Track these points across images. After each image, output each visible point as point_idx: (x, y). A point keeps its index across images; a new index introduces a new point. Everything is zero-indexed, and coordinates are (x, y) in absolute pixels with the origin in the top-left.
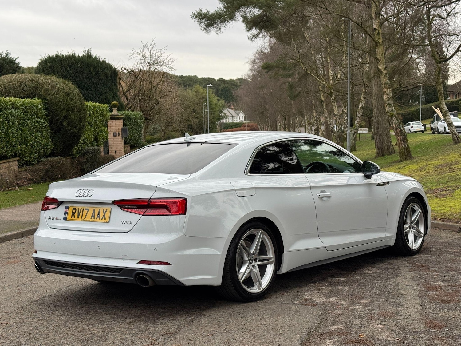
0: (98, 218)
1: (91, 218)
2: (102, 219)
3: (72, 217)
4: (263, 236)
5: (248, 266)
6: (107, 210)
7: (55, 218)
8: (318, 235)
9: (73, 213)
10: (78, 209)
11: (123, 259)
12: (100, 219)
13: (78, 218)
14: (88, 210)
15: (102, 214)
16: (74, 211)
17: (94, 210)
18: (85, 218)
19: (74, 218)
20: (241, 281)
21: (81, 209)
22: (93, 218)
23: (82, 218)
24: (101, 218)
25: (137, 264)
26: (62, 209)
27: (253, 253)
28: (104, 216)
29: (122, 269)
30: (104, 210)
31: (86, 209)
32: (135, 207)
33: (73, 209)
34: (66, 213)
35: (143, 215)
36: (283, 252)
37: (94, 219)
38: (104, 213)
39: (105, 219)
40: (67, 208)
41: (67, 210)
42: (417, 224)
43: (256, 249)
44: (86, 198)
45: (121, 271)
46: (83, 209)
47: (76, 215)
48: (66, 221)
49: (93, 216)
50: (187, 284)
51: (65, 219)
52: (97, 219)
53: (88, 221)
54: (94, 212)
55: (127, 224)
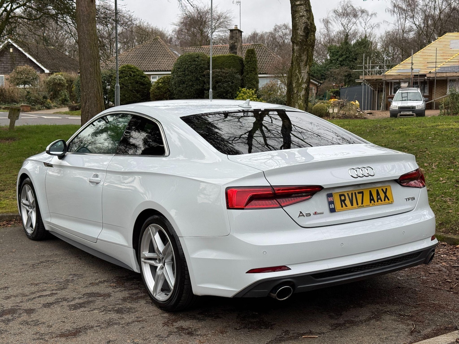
0: (379, 201)
1: (371, 202)
2: (385, 200)
3: (342, 207)
6: (386, 189)
9: (342, 201)
10: (348, 194)
13: (352, 205)
14: (362, 193)
15: (382, 195)
16: (343, 198)
18: (362, 204)
19: (346, 206)
22: (372, 202)
23: (357, 204)
24: (383, 199)
28: (386, 196)
30: (382, 190)
31: (359, 193)
33: (340, 196)
34: (331, 203)
37: (374, 202)
38: (385, 193)
39: (389, 200)
40: (330, 195)
41: (331, 199)
46: (355, 193)
47: (348, 202)
48: (334, 213)
49: (372, 199)
51: (332, 210)
52: (378, 201)
53: (368, 206)
54: (371, 194)
55: (410, 200)
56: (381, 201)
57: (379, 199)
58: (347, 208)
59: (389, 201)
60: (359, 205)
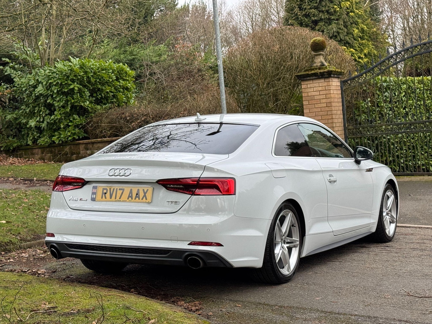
0: (137, 199)
1: (128, 199)
2: (142, 199)
3: (102, 198)
6: (148, 190)
7: (79, 199)
8: (328, 219)
9: (104, 194)
10: (110, 189)
11: (171, 240)
12: (139, 199)
13: (111, 198)
14: (123, 190)
15: (141, 194)
16: (105, 191)
17: (131, 190)
18: (120, 198)
19: (106, 198)
20: (277, 263)
21: (114, 189)
23: (116, 198)
24: (141, 198)
25: (188, 245)
26: (88, 188)
28: (145, 196)
29: (171, 251)
30: (143, 190)
31: (120, 189)
33: (104, 189)
34: (93, 193)
35: (192, 195)
36: (305, 235)
37: (132, 199)
38: (145, 194)
39: (146, 199)
40: (95, 188)
41: (95, 191)
44: (123, 177)
45: (169, 252)
46: (117, 189)
47: (108, 195)
48: (94, 202)
49: (130, 196)
50: (235, 265)
51: (93, 200)
52: (135, 199)
53: (124, 201)
54: (131, 192)
55: (173, 204)
57: (137, 197)
58: (106, 199)
59: (146, 201)
60: (117, 199)
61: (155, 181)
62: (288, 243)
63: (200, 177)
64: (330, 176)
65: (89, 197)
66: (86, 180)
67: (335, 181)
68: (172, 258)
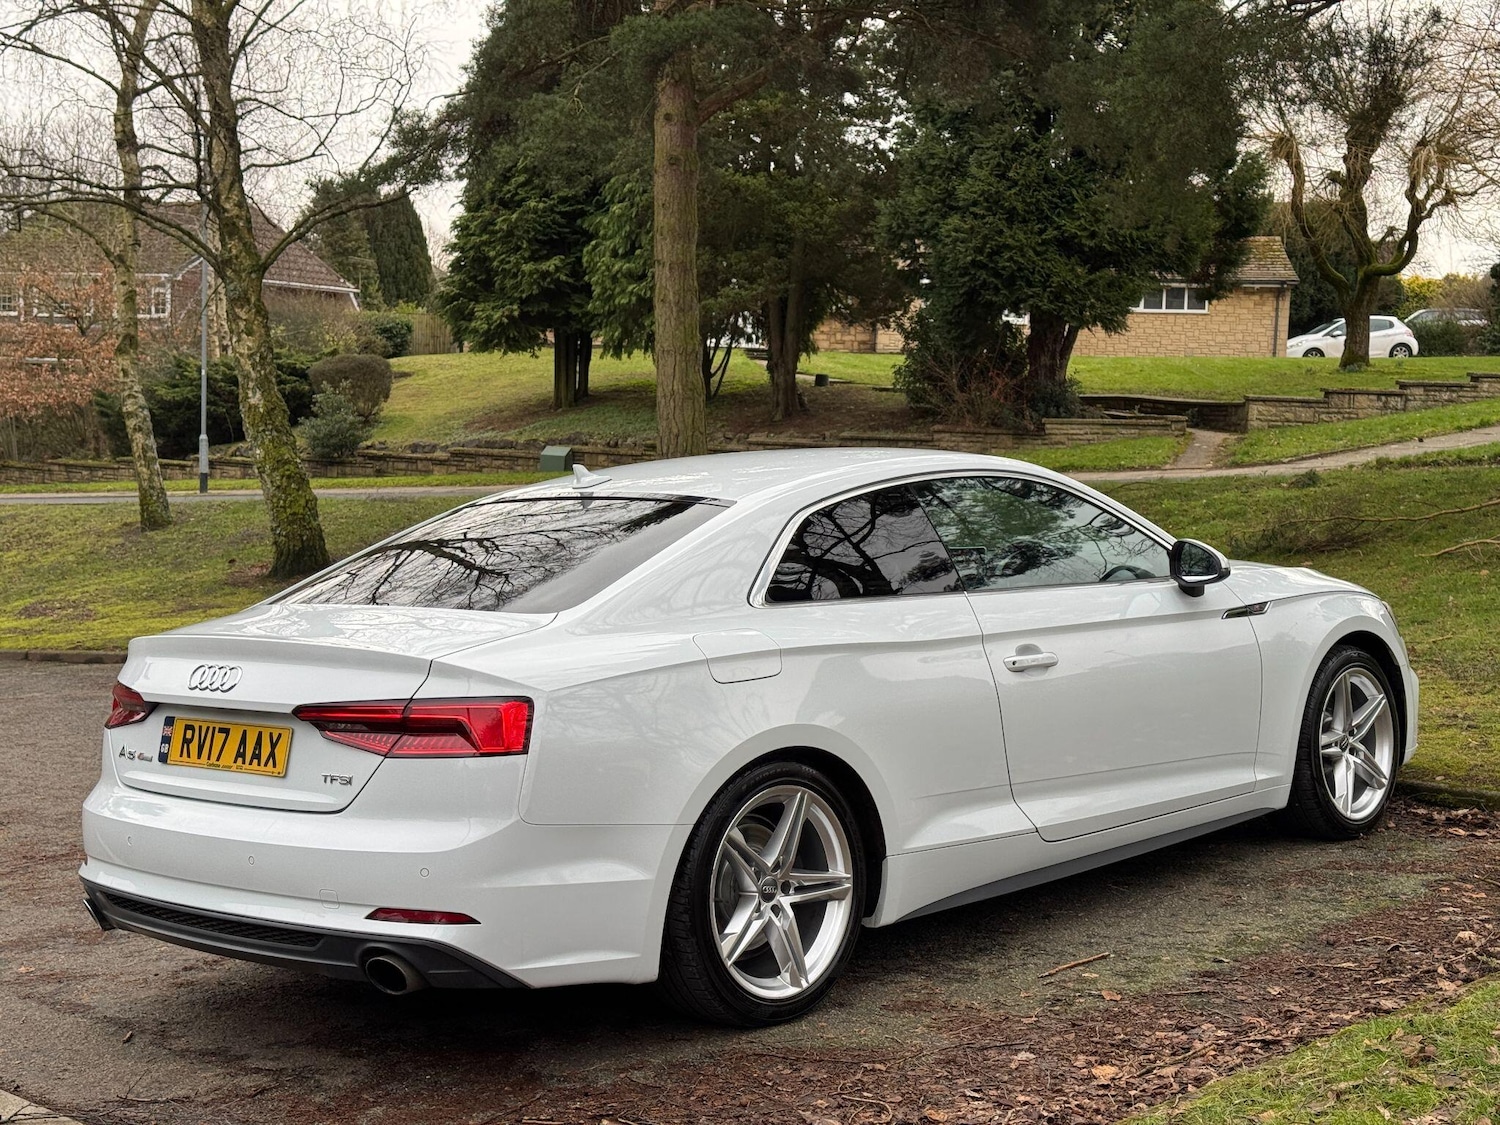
0: (255, 762)
1: (235, 761)
2: (266, 765)
3: (181, 755)
4: (808, 806)
5: (758, 909)
6: (280, 735)
7: (136, 755)
8: (1012, 792)
9: (187, 742)
10: (200, 727)
11: (322, 901)
13: (199, 757)
14: (226, 731)
15: (265, 749)
16: (189, 733)
17: (245, 733)
18: (218, 760)
19: (189, 756)
20: (730, 963)
21: (208, 728)
22: (240, 760)
23: (209, 758)
24: (263, 759)
25: (367, 918)
26: (155, 725)
27: (777, 866)
28: (272, 755)
29: (322, 935)
30: (271, 735)
31: (221, 730)
32: (364, 728)
33: (188, 727)
34: (166, 740)
35: (386, 756)
36: (883, 856)
37: (244, 763)
38: (273, 746)
39: (274, 766)
40: (169, 722)
41: (168, 731)
42: (1369, 741)
43: (785, 851)
44: (218, 695)
45: (319, 940)
46: (214, 730)
47: (194, 747)
48: (165, 766)
49: (241, 754)
50: (535, 982)
51: (163, 758)
52: (250, 763)
53: (227, 768)
54: (243, 741)
55: (336, 783)
56: (259, 765)
57: (256, 756)
58: (188, 760)
59: (273, 770)
60: (210, 761)
61: (289, 711)
62: (800, 889)
63: (411, 699)
64: (1025, 650)
65: (153, 749)
66: (146, 699)
67: (1047, 666)
68: (325, 958)
